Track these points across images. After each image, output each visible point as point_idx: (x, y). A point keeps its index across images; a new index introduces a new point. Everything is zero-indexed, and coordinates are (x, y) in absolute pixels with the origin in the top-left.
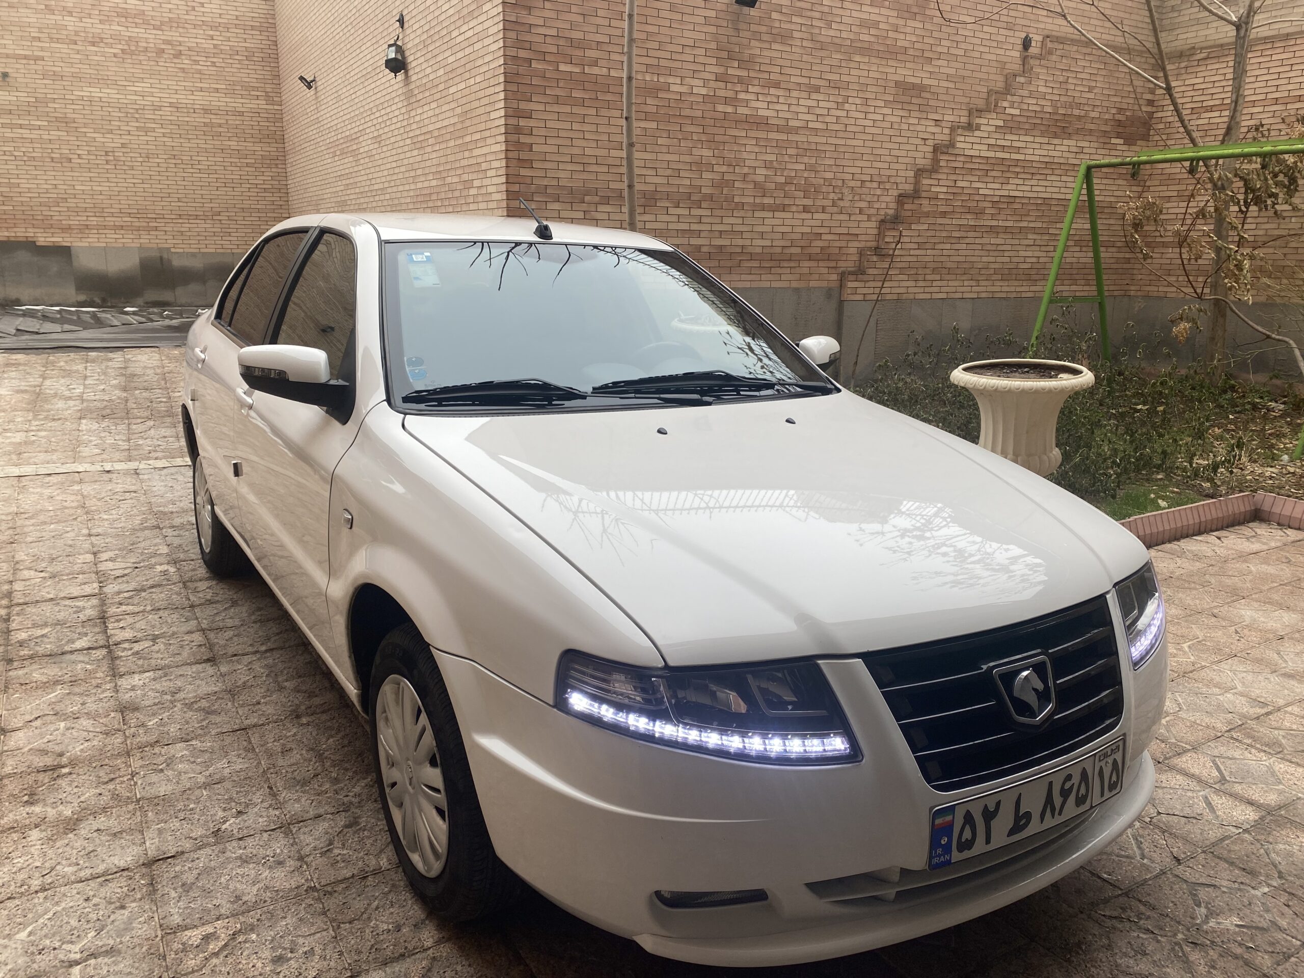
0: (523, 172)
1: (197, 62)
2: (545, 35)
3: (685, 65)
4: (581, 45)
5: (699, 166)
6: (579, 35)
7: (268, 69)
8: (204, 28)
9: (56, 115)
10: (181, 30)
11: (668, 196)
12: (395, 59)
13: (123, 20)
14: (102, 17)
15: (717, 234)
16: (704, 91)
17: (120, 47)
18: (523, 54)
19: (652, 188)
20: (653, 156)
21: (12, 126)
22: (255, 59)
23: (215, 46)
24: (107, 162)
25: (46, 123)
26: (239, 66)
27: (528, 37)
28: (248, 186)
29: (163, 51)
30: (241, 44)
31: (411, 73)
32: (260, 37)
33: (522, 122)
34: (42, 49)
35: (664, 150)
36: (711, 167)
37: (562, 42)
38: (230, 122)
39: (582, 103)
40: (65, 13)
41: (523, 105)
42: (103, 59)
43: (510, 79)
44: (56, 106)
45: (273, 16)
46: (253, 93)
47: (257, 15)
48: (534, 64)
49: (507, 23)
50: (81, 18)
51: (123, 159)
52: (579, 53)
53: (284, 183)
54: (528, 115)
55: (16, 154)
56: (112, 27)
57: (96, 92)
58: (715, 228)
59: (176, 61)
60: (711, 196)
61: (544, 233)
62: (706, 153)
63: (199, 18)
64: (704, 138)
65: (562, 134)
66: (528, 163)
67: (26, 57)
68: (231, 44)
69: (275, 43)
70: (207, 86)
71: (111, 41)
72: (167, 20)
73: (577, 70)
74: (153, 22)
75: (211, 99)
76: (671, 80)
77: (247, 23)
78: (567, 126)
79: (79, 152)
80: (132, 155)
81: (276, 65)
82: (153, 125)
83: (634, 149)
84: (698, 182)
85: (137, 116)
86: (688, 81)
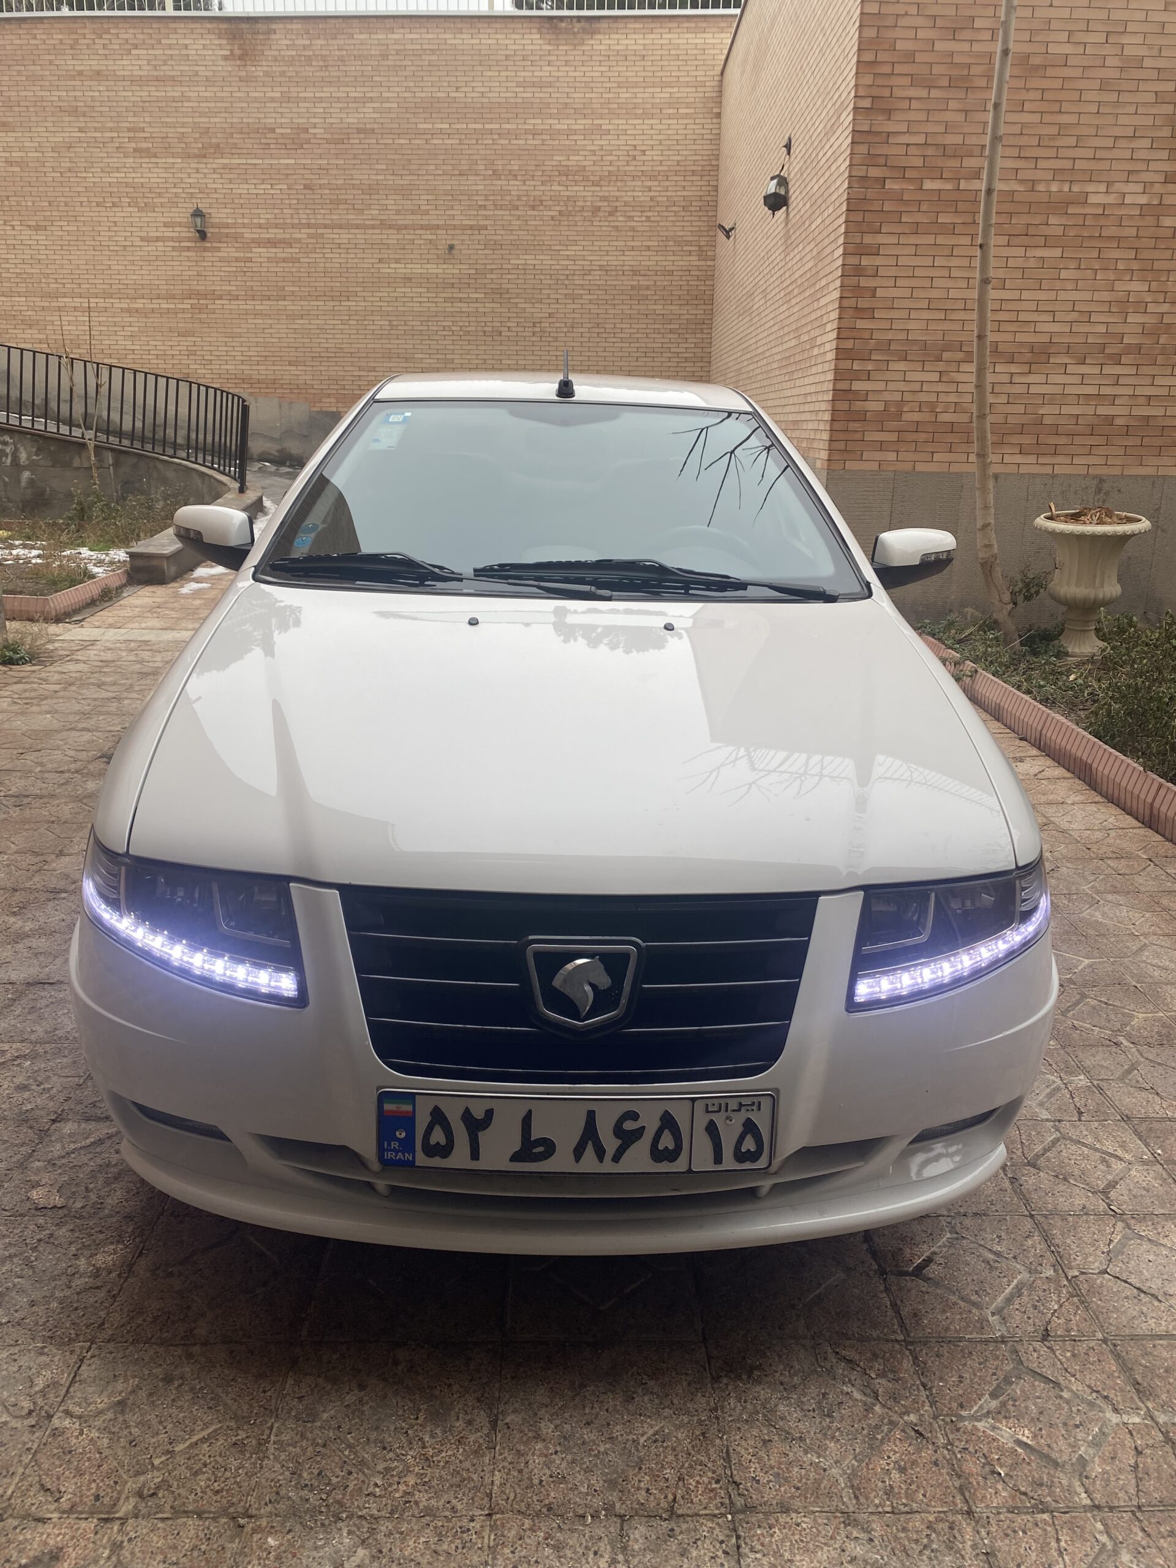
0: (861, 324)
1: (631, 218)
2: (908, 145)
3: (1116, 165)
4: (959, 152)
5: (1124, 306)
6: (958, 139)
7: (705, 219)
8: (643, 178)
9: (493, 286)
10: (619, 184)
11: (1068, 350)
12: (775, 194)
13: (564, 178)
14: (544, 178)
15: (1142, 401)
16: (1143, 200)
17: (558, 208)
18: (874, 172)
19: (1045, 338)
20: (1052, 295)
21: (451, 300)
22: (693, 209)
23: (652, 198)
24: (534, 334)
25: (482, 296)
26: (674, 219)
27: (884, 150)
28: (669, 355)
29: (598, 209)
30: (679, 193)
31: (790, 209)
32: (700, 183)
33: (865, 261)
34: (486, 218)
35: (1070, 285)
36: (1142, 307)
37: (930, 151)
38: (658, 283)
39: (952, 230)
40: (510, 177)
41: (868, 239)
42: (541, 223)
43: (854, 206)
44: (494, 276)
45: (717, 157)
46: (685, 248)
47: (700, 158)
48: (889, 185)
49: (857, 134)
50: (524, 181)
51: (549, 330)
52: (955, 163)
53: (708, 350)
54: (874, 251)
55: (454, 328)
56: (553, 188)
57: (530, 259)
58: (1139, 391)
59: (611, 218)
60: (1139, 347)
61: (565, 390)
62: (1136, 286)
63: (638, 168)
64: (1135, 266)
65: (918, 272)
66: (869, 313)
67: (471, 227)
68: (668, 194)
69: (716, 188)
70: (639, 244)
71: (551, 203)
72: (606, 174)
73: (949, 186)
74: (592, 178)
75: (640, 258)
76: (1091, 188)
77: (688, 168)
78: (928, 261)
79: (509, 324)
80: (557, 325)
81: (714, 213)
82: (581, 292)
83: (990, 286)
84: (1120, 329)
85: (566, 282)
86: (1118, 187)
